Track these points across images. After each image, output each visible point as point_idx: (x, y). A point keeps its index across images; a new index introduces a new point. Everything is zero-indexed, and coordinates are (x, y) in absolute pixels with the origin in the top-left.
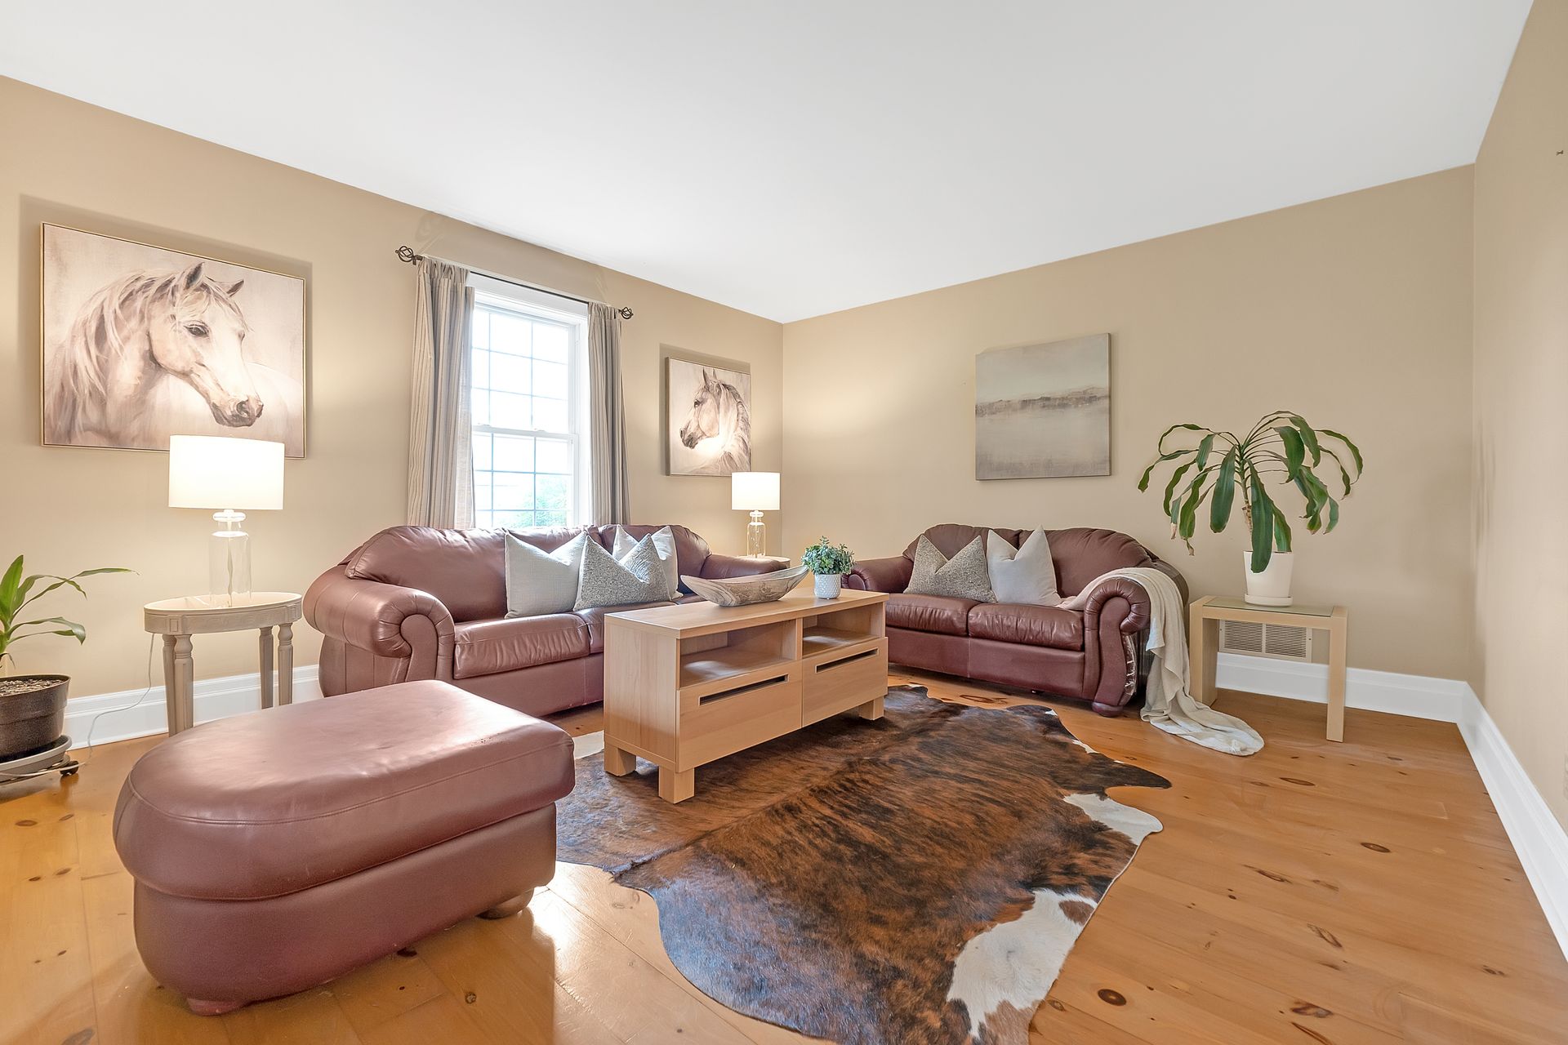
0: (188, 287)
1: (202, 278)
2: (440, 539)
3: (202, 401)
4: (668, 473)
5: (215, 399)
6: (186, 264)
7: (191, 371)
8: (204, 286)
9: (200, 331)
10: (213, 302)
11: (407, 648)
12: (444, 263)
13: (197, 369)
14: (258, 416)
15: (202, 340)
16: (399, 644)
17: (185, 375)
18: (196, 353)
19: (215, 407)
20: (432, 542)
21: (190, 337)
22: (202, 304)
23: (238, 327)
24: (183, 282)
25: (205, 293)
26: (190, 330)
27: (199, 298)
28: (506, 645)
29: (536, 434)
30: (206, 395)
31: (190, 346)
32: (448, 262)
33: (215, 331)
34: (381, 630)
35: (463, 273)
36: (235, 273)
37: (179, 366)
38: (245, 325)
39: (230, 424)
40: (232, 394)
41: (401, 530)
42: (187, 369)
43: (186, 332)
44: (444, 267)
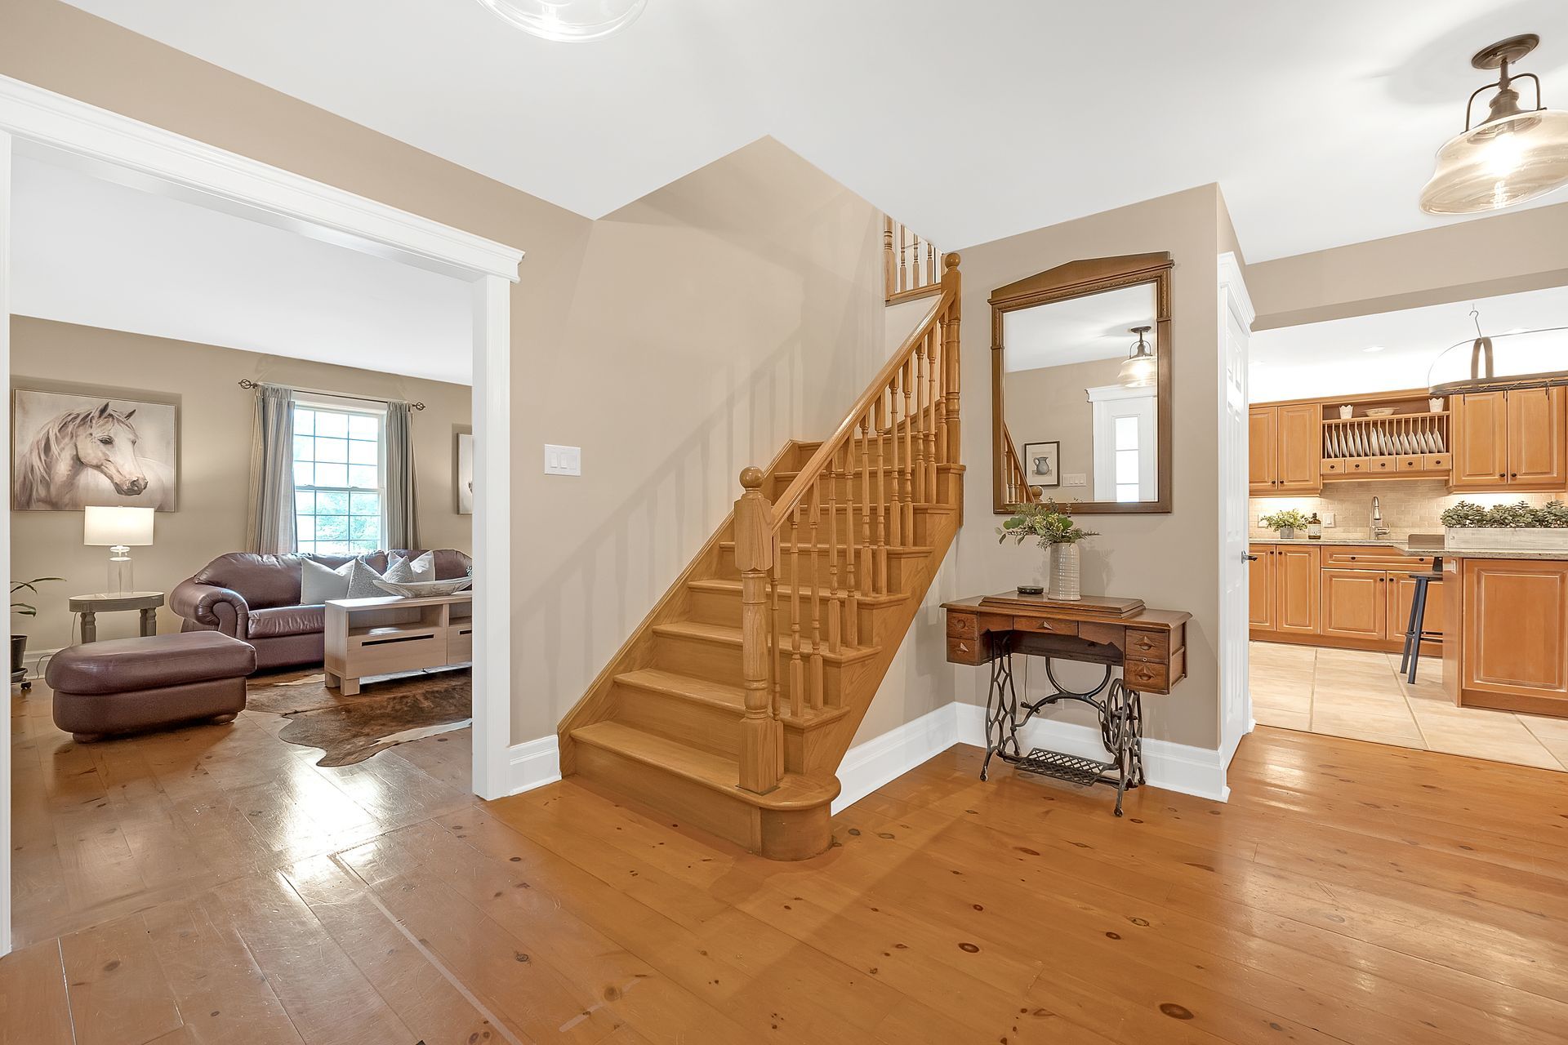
0: (100, 417)
1: (109, 411)
2: (258, 561)
3: (108, 481)
4: (458, 513)
5: (117, 480)
6: (97, 403)
7: (102, 465)
8: (111, 415)
9: (108, 442)
10: (116, 424)
11: (216, 620)
12: (273, 387)
13: (105, 463)
14: (145, 488)
15: (109, 446)
16: (211, 618)
17: (98, 467)
18: (105, 454)
19: (116, 485)
20: (252, 563)
21: (102, 445)
22: (109, 426)
23: (132, 437)
24: (97, 414)
25: (111, 419)
26: (101, 441)
27: (107, 422)
28: (283, 621)
29: (350, 490)
30: (111, 478)
31: (101, 451)
32: (276, 386)
33: (116, 441)
34: (200, 610)
35: (288, 392)
36: (131, 405)
37: (94, 462)
38: (136, 436)
39: (126, 494)
40: (128, 477)
41: (232, 555)
42: (99, 464)
43: (99, 442)
44: (273, 390)
